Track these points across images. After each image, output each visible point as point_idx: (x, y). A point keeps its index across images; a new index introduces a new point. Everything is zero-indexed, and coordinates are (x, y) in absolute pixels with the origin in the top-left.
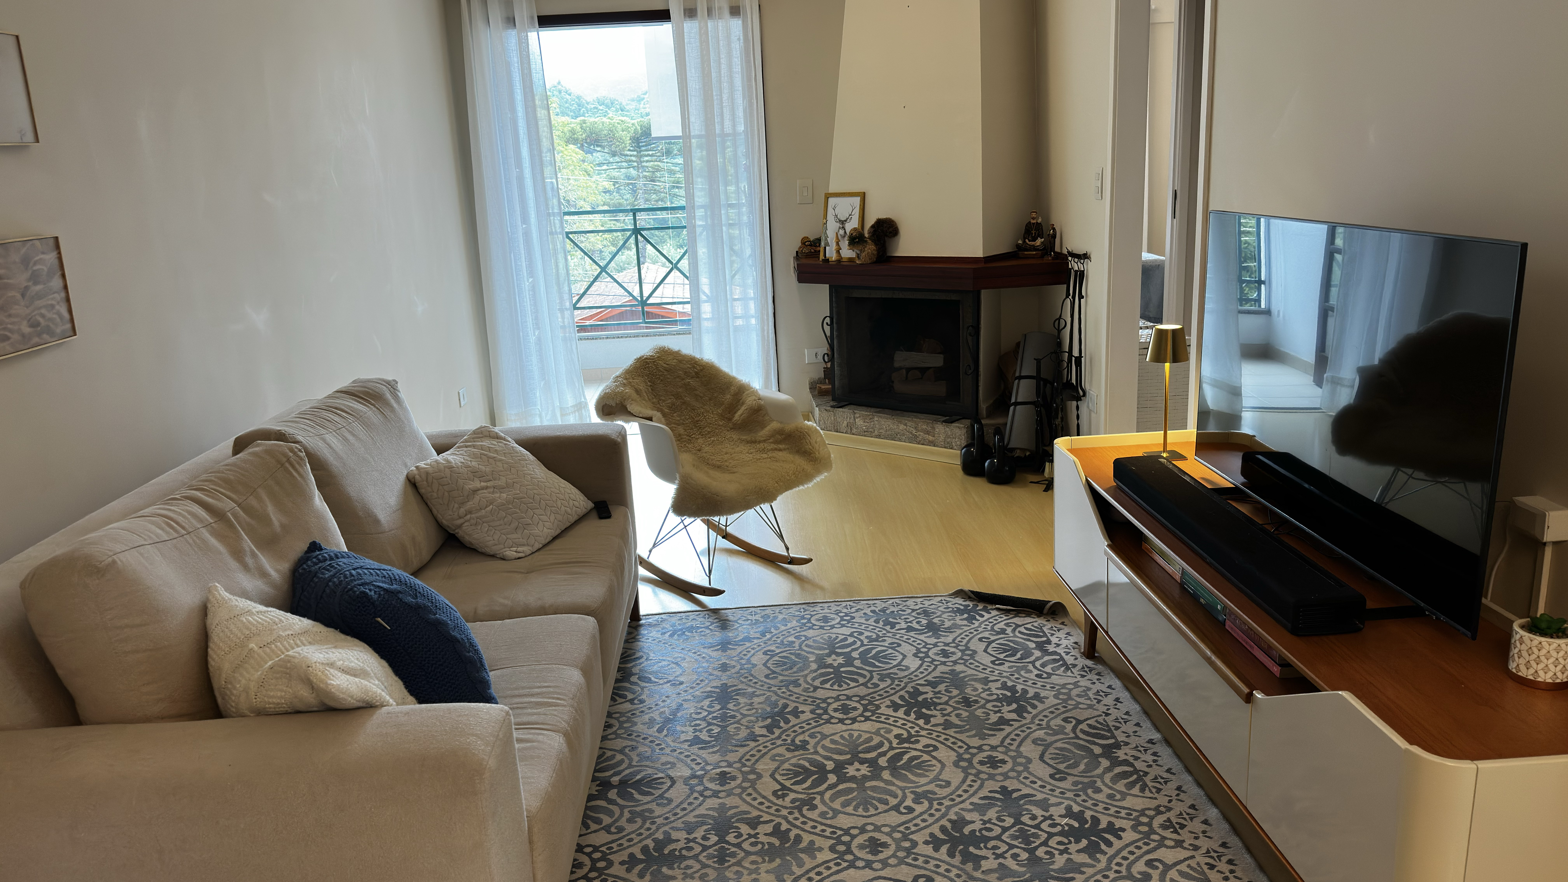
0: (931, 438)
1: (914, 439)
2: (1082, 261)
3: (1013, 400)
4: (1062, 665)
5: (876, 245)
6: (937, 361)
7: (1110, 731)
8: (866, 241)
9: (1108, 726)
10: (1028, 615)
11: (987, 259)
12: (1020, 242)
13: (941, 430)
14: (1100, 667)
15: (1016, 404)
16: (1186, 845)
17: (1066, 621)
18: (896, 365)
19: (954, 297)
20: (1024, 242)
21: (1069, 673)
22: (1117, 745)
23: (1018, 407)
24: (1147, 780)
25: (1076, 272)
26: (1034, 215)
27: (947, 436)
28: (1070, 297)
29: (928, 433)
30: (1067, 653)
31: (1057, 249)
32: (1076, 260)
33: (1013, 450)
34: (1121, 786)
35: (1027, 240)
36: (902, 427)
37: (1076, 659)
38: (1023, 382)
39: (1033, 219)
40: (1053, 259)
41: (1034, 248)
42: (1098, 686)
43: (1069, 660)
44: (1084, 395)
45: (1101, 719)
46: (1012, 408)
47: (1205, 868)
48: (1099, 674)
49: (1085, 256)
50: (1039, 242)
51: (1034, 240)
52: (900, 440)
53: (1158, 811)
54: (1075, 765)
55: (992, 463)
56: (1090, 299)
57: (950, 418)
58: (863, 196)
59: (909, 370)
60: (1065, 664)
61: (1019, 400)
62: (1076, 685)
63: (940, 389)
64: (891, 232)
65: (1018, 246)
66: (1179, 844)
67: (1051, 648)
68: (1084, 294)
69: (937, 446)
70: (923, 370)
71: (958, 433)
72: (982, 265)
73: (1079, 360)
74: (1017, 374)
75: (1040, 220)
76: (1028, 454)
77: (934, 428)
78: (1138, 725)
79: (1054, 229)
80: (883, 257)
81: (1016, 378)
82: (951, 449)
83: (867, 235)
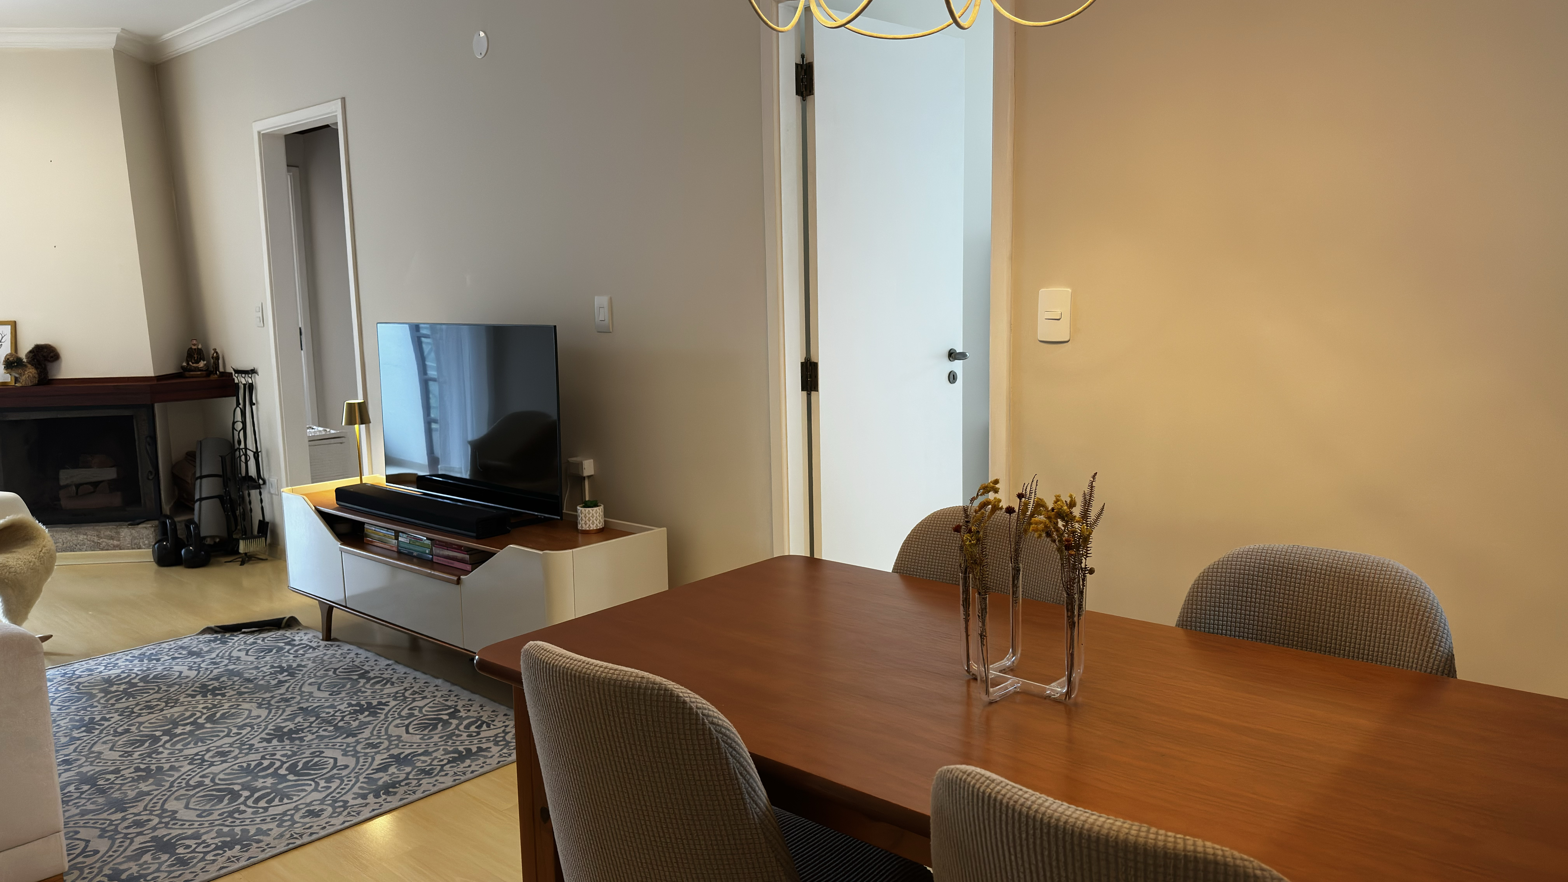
0: (116, 542)
1: (97, 546)
2: (250, 376)
3: (197, 497)
4: (310, 649)
5: (36, 368)
6: (110, 474)
7: (359, 667)
8: (26, 366)
9: (356, 666)
10: (270, 630)
11: (158, 378)
12: (184, 364)
13: (126, 533)
14: (337, 643)
15: (201, 499)
16: (429, 697)
17: (300, 628)
18: (62, 483)
19: (127, 413)
20: (188, 364)
21: (317, 650)
22: (368, 672)
23: (204, 502)
24: (393, 680)
25: (245, 385)
26: (195, 342)
27: (134, 538)
28: (241, 406)
29: (112, 538)
30: (311, 642)
31: (221, 369)
32: (243, 375)
33: (205, 538)
34: (378, 686)
35: (190, 363)
36: (81, 537)
37: (318, 643)
38: (204, 480)
39: (194, 345)
40: (219, 376)
41: (198, 369)
42: (340, 652)
43: (314, 644)
44: (264, 483)
45: (351, 664)
46: (197, 505)
47: (444, 702)
48: (338, 646)
49: (253, 372)
50: (202, 364)
51: (197, 362)
52: (80, 550)
53: (406, 690)
54: (344, 686)
55: (188, 551)
56: (260, 406)
57: (133, 521)
58: (14, 325)
59: (78, 486)
60: (311, 647)
61: (204, 496)
62: (325, 654)
63: (116, 500)
64: (52, 357)
65: (182, 367)
66: (424, 698)
67: (297, 643)
68: (254, 401)
69: (124, 549)
70: (96, 484)
71: (146, 533)
72: (155, 382)
73: (256, 455)
74: (198, 475)
75: (200, 347)
76: (218, 540)
77: (118, 533)
78: (376, 661)
79: (217, 353)
80: (44, 380)
81: (197, 479)
82: (139, 549)
83: (25, 360)
